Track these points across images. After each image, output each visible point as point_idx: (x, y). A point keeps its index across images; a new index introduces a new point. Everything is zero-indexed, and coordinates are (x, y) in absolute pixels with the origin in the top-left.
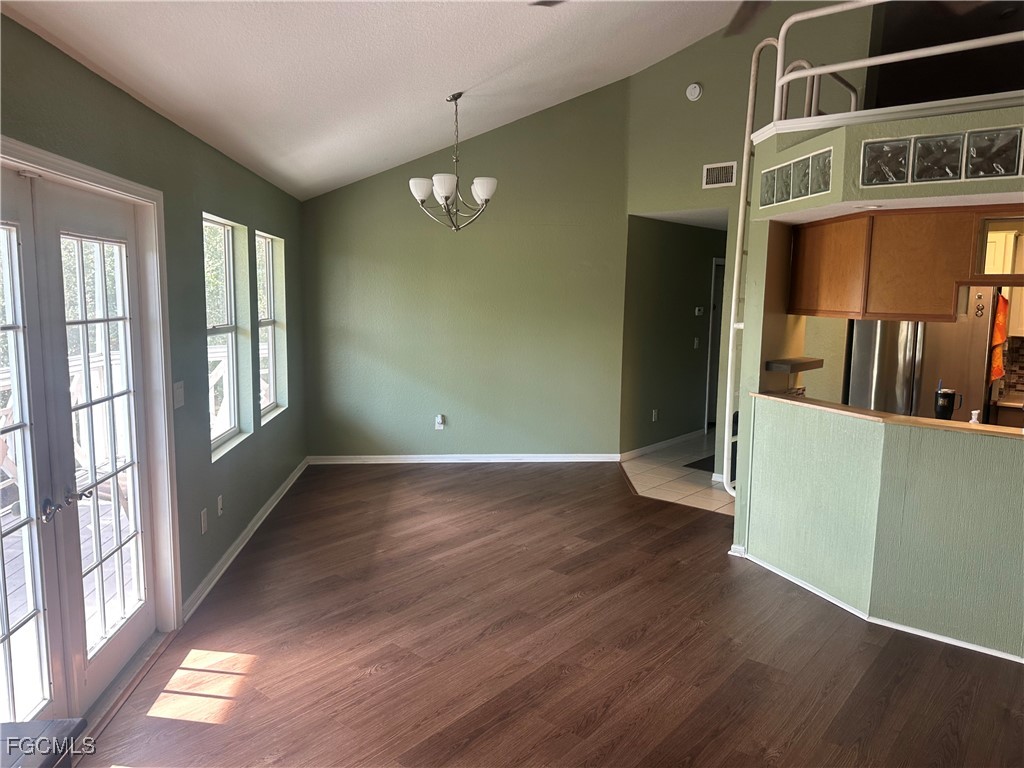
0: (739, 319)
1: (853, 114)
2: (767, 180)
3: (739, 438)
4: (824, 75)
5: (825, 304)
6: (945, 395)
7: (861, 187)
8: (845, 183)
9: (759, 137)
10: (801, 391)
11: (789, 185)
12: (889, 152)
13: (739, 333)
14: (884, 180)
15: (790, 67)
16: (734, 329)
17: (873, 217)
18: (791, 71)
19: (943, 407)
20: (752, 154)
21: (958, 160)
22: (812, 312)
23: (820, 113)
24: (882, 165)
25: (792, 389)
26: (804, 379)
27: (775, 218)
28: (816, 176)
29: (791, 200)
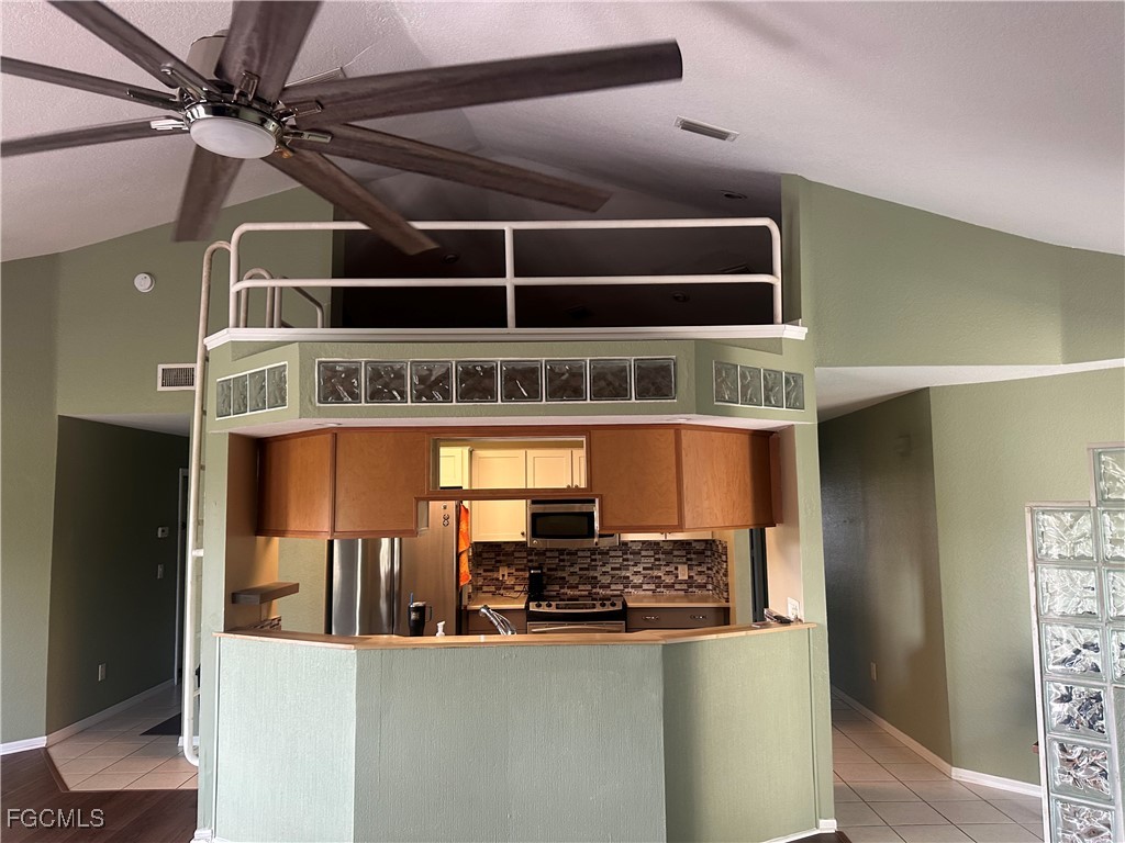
0: (199, 546)
1: (319, 330)
2: (223, 389)
3: (202, 691)
4: (288, 288)
5: (293, 525)
6: (417, 609)
7: (318, 404)
8: (301, 400)
9: (214, 341)
10: (276, 622)
11: (245, 397)
12: (342, 372)
13: (199, 560)
14: (339, 399)
15: (249, 274)
16: (193, 557)
17: (335, 434)
18: (250, 278)
19: (415, 621)
20: (206, 359)
21: (404, 386)
22: (281, 533)
23: (283, 325)
24: (336, 384)
25: (265, 621)
26: (279, 608)
27: (236, 430)
28: (271, 390)
29: (248, 413)
